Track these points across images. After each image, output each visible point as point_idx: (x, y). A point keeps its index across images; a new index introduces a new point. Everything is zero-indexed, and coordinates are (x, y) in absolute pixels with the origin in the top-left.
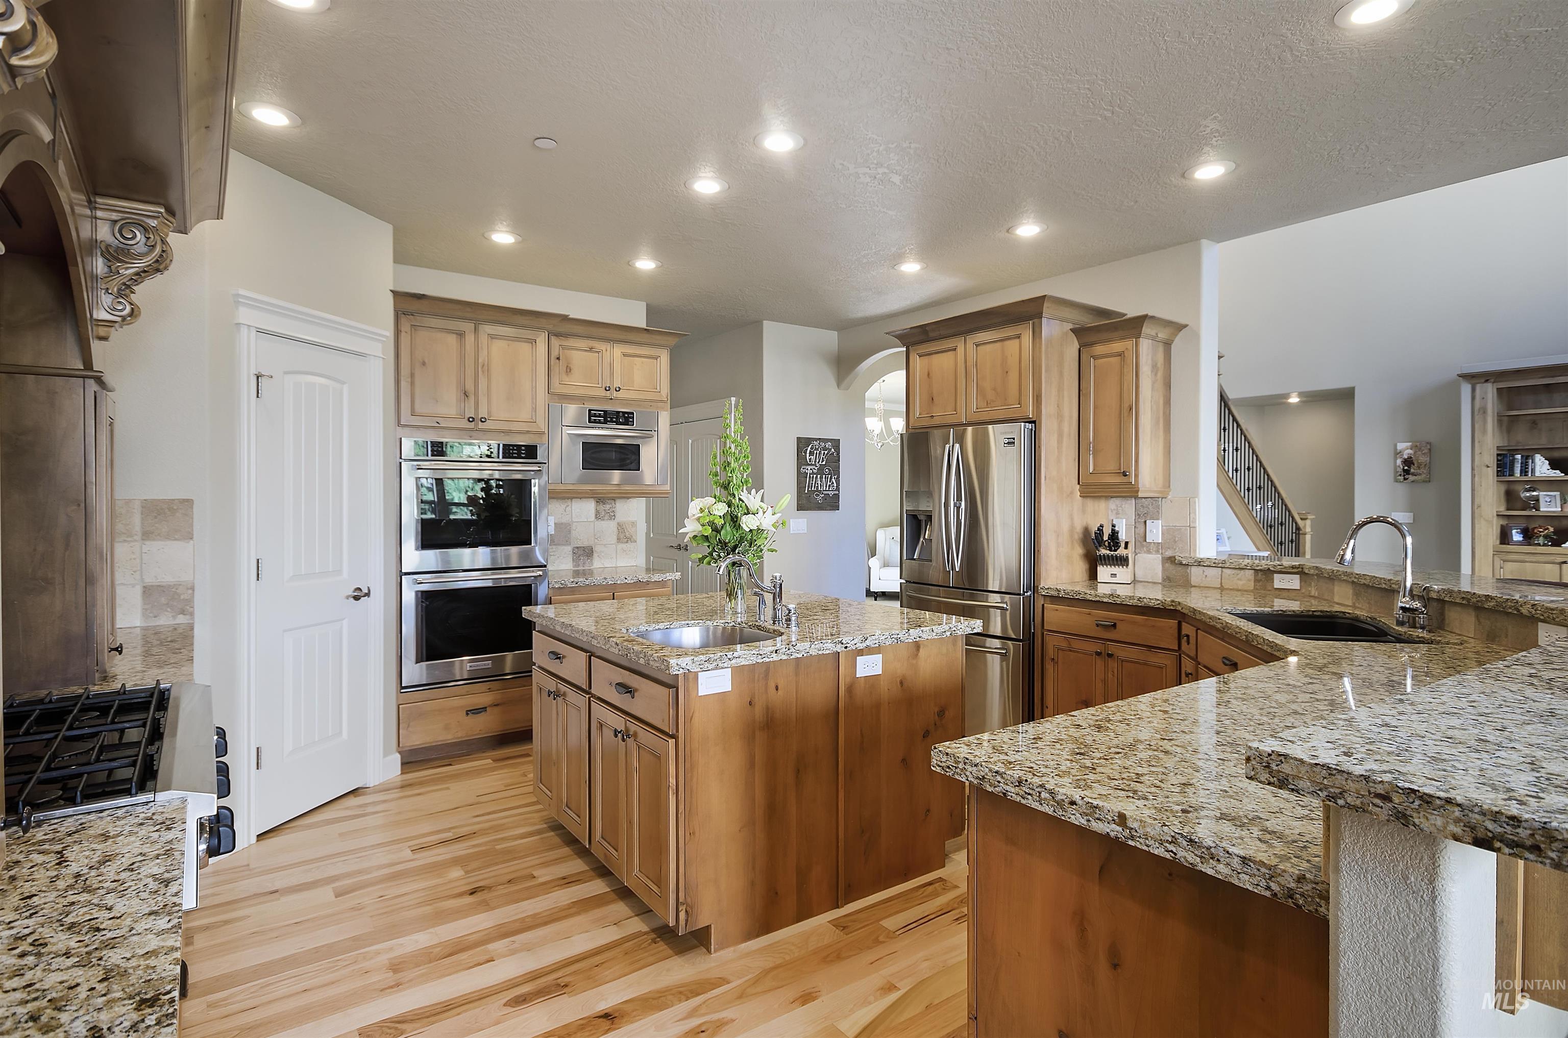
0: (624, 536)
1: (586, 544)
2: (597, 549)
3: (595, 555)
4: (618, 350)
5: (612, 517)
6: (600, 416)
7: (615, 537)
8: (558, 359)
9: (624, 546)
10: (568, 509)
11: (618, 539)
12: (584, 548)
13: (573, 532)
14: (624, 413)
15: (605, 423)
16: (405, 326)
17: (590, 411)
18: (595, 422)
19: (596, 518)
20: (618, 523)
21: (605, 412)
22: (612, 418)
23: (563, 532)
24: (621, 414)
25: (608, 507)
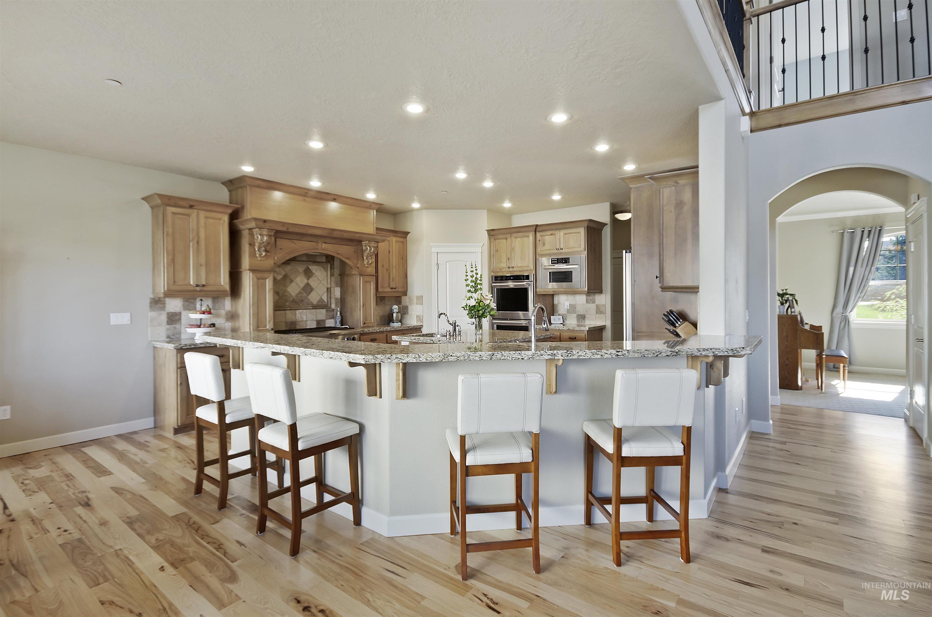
0: (599, 311)
1: (582, 313)
2: (586, 316)
3: (586, 318)
4: (562, 233)
5: (594, 302)
6: (555, 261)
7: (595, 311)
8: (540, 241)
9: (599, 315)
10: (575, 298)
11: (597, 312)
12: (581, 315)
13: (577, 308)
14: (565, 258)
15: (558, 263)
16: (492, 240)
17: (552, 259)
18: (554, 263)
19: (586, 302)
20: (596, 305)
21: (557, 259)
22: (560, 261)
23: (572, 308)
24: (564, 259)
25: (592, 297)
